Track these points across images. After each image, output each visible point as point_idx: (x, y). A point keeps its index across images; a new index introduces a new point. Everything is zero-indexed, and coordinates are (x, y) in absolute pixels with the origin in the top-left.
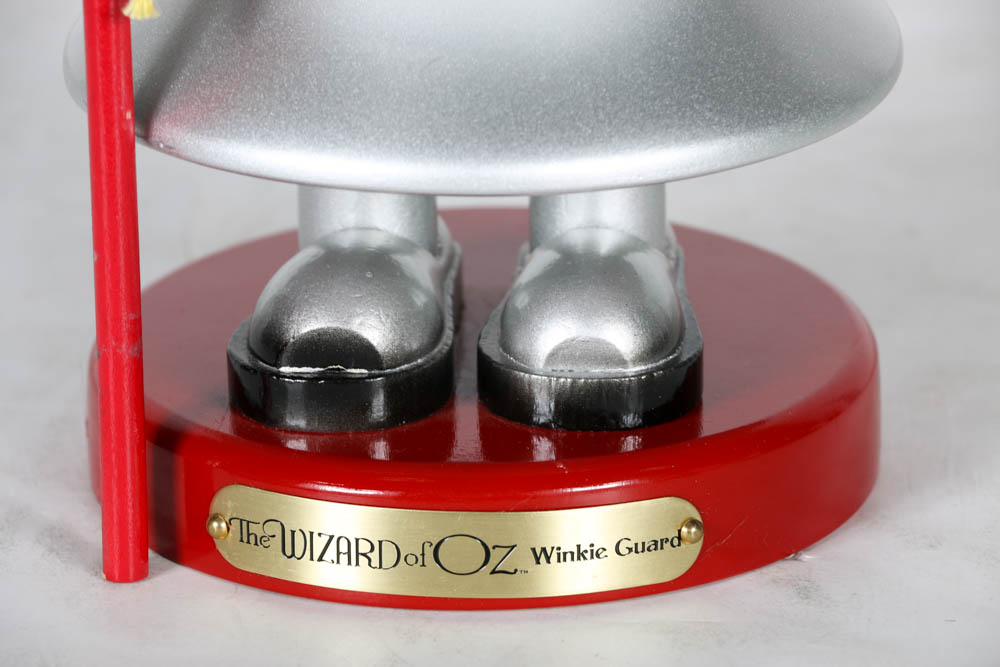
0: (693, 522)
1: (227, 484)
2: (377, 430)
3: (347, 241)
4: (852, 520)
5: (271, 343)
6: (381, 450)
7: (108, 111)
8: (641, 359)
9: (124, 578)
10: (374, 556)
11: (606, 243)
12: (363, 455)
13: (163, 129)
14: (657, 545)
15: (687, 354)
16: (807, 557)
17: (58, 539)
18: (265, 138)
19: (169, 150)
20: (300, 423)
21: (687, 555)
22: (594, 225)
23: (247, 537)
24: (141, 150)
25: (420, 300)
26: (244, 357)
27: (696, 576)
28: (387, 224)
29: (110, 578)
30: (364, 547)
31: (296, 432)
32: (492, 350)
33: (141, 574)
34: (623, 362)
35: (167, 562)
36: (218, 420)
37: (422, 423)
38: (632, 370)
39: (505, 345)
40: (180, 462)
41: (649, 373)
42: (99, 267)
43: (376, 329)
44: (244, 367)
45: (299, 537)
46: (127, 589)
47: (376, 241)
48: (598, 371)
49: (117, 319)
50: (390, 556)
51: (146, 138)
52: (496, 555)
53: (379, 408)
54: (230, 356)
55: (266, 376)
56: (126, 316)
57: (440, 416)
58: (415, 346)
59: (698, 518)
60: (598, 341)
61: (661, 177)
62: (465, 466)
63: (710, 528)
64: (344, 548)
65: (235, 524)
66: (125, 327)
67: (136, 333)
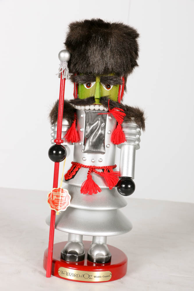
0: (111, 274)
1: (60, 267)
2: (77, 262)
3: (74, 241)
4: (125, 276)
5: (66, 252)
6: (77, 264)
7: (52, 225)
8: (106, 256)
9: (48, 277)
10: (77, 276)
11: (101, 243)
12: (75, 264)
13: (58, 227)
14: (107, 276)
15: (110, 256)
16: (121, 279)
17: (41, 273)
18: (69, 228)
19: (58, 230)
20: (69, 261)
21: (110, 278)
22: (99, 241)
23: (62, 273)
24: (55, 229)
25: (82, 248)
26: (63, 253)
27: (111, 280)
28: (78, 240)
29: (47, 277)
30: (76, 275)
31: (68, 262)
32: (89, 254)
33: (50, 277)
34: (104, 256)
35: (53, 276)
36: (59, 260)
37: (82, 261)
38: (105, 257)
39: (91, 253)
40: (55, 264)
41: (107, 257)
42: (49, 242)
43: (77, 251)
44: (63, 254)
45: (68, 273)
46: (48, 278)
47: (77, 241)
48: (101, 257)
49: (51, 248)
50: (78, 276)
51: (56, 228)
52: (90, 276)
53: (77, 260)
54: (61, 253)
55: (65, 255)
56: (52, 247)
57: (83, 261)
58: (81, 253)
59: (111, 273)
60: (102, 254)
61: (107, 235)
62: (85, 266)
63: (113, 275)
64: (73, 275)
65: (61, 272)
66: (51, 249)
67: (52, 249)
